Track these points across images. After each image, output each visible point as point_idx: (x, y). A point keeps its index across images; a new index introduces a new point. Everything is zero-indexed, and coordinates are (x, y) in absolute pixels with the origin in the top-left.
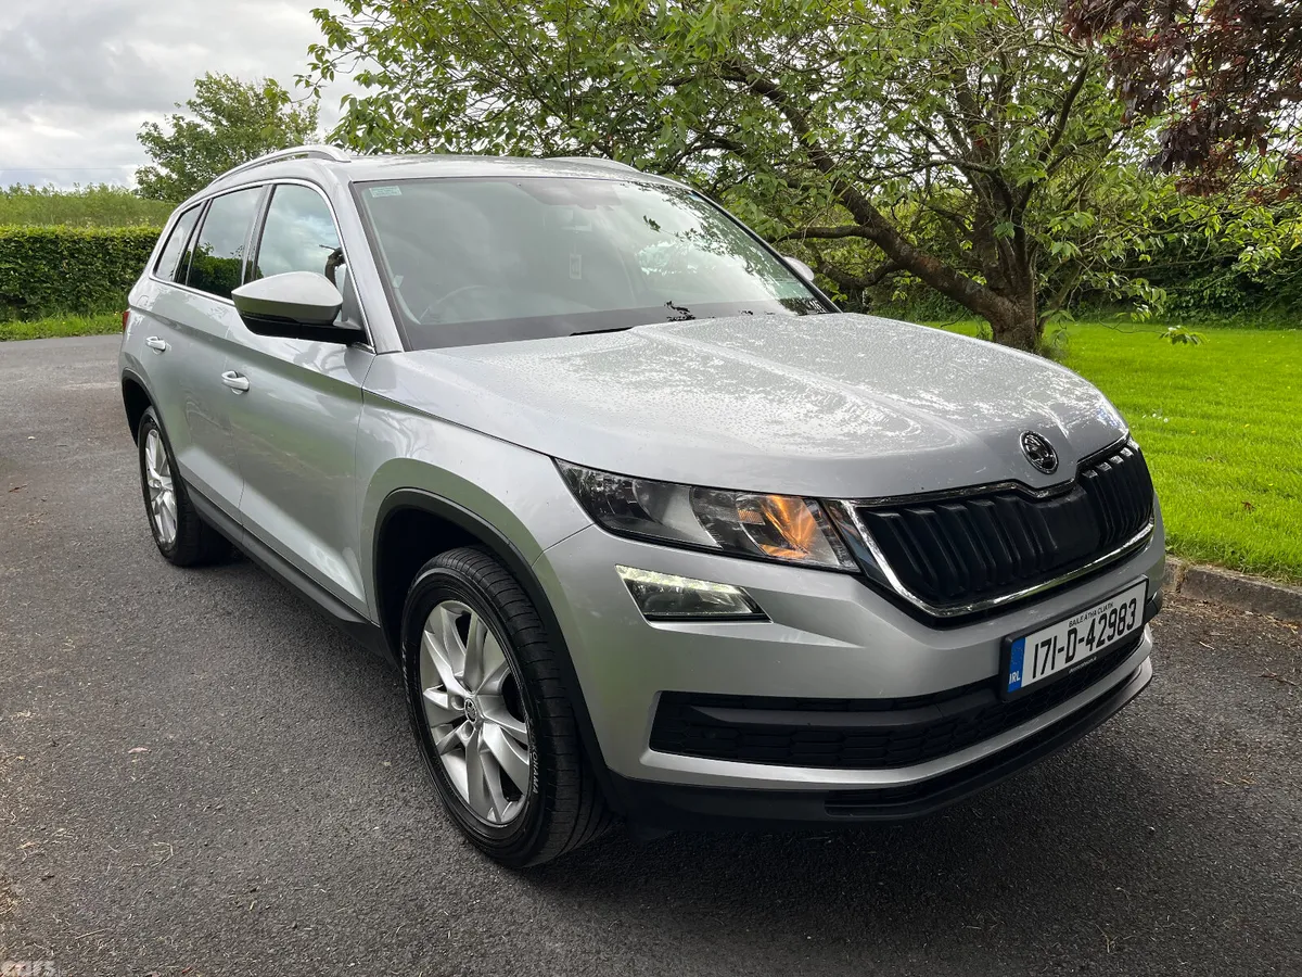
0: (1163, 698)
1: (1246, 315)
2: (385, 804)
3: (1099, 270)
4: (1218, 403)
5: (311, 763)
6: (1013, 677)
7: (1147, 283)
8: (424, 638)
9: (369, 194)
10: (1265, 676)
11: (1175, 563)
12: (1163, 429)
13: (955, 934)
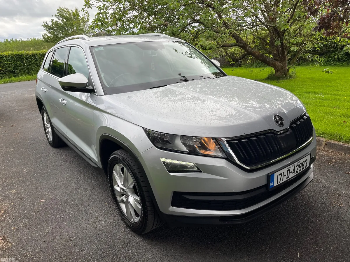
0: (318, 181)
1: (347, 63)
2: (106, 215)
3: (305, 53)
4: (338, 90)
5: (87, 204)
6: (271, 184)
7: (318, 56)
8: (113, 173)
9: (95, 50)
10: (347, 173)
11: (323, 140)
12: (322, 99)
13: (257, 252)
